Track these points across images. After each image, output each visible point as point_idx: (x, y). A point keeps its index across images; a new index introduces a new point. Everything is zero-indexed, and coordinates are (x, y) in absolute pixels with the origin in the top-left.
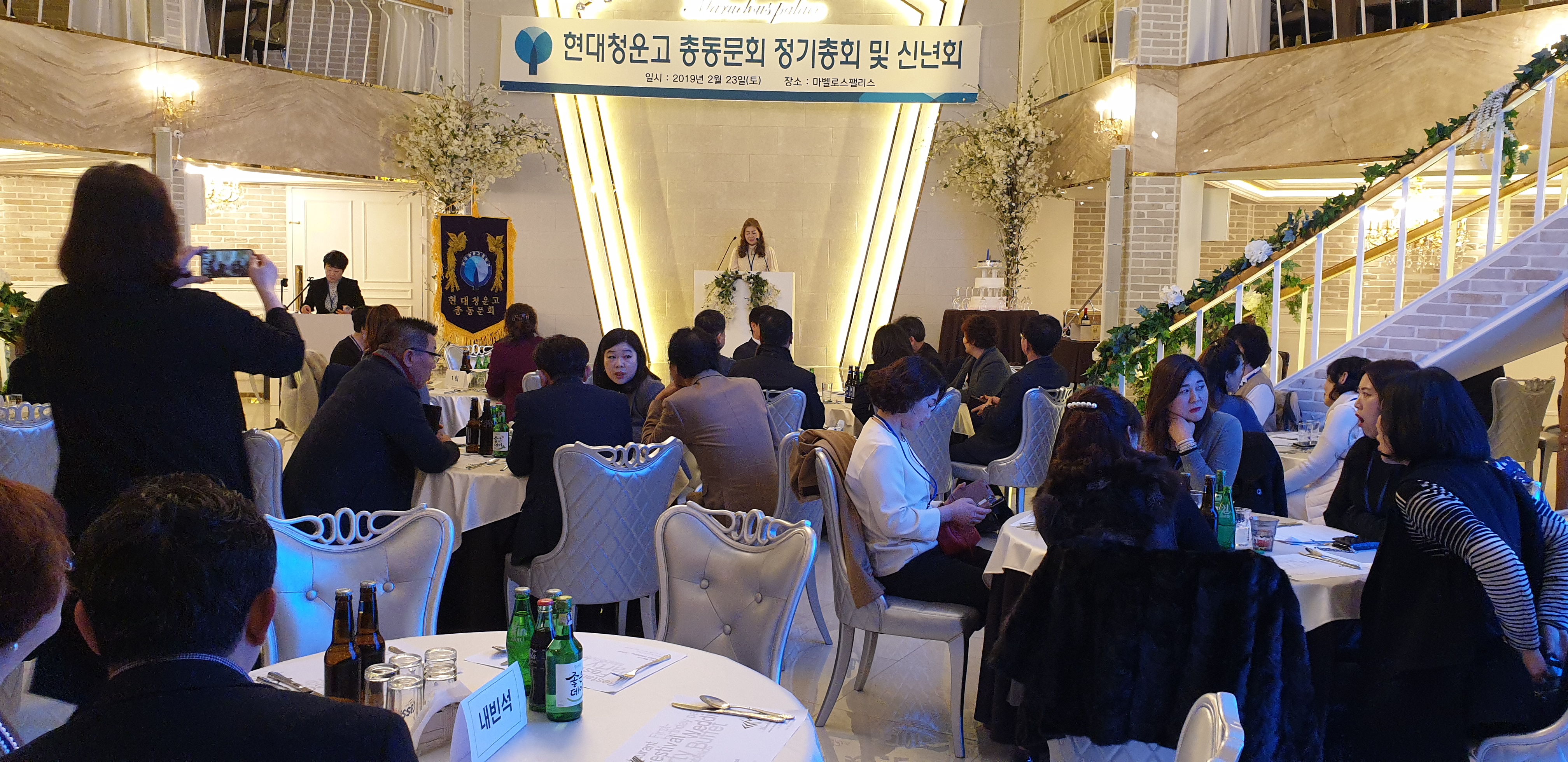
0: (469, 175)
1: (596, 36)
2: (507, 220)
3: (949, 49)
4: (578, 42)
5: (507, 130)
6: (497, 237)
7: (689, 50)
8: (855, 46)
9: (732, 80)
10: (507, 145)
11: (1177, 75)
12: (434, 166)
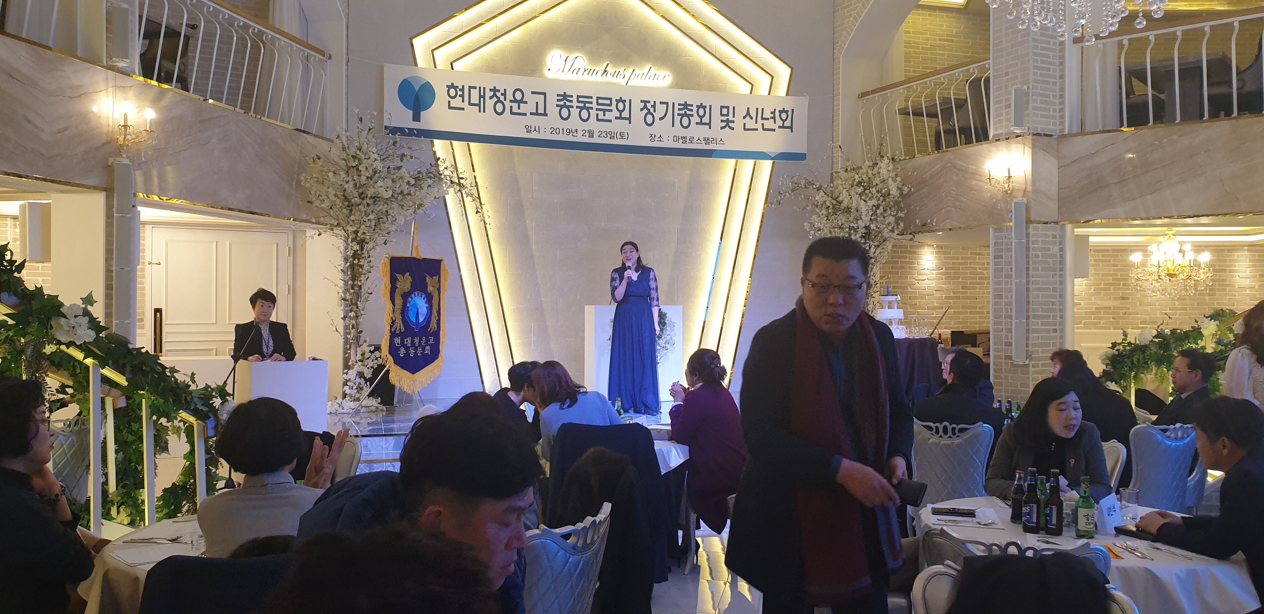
1: (478, 88)
2: (441, 261)
3: (784, 116)
4: (461, 93)
5: (421, 172)
6: (434, 278)
7: (565, 106)
8: (707, 110)
9: (604, 134)
11: (1058, 142)
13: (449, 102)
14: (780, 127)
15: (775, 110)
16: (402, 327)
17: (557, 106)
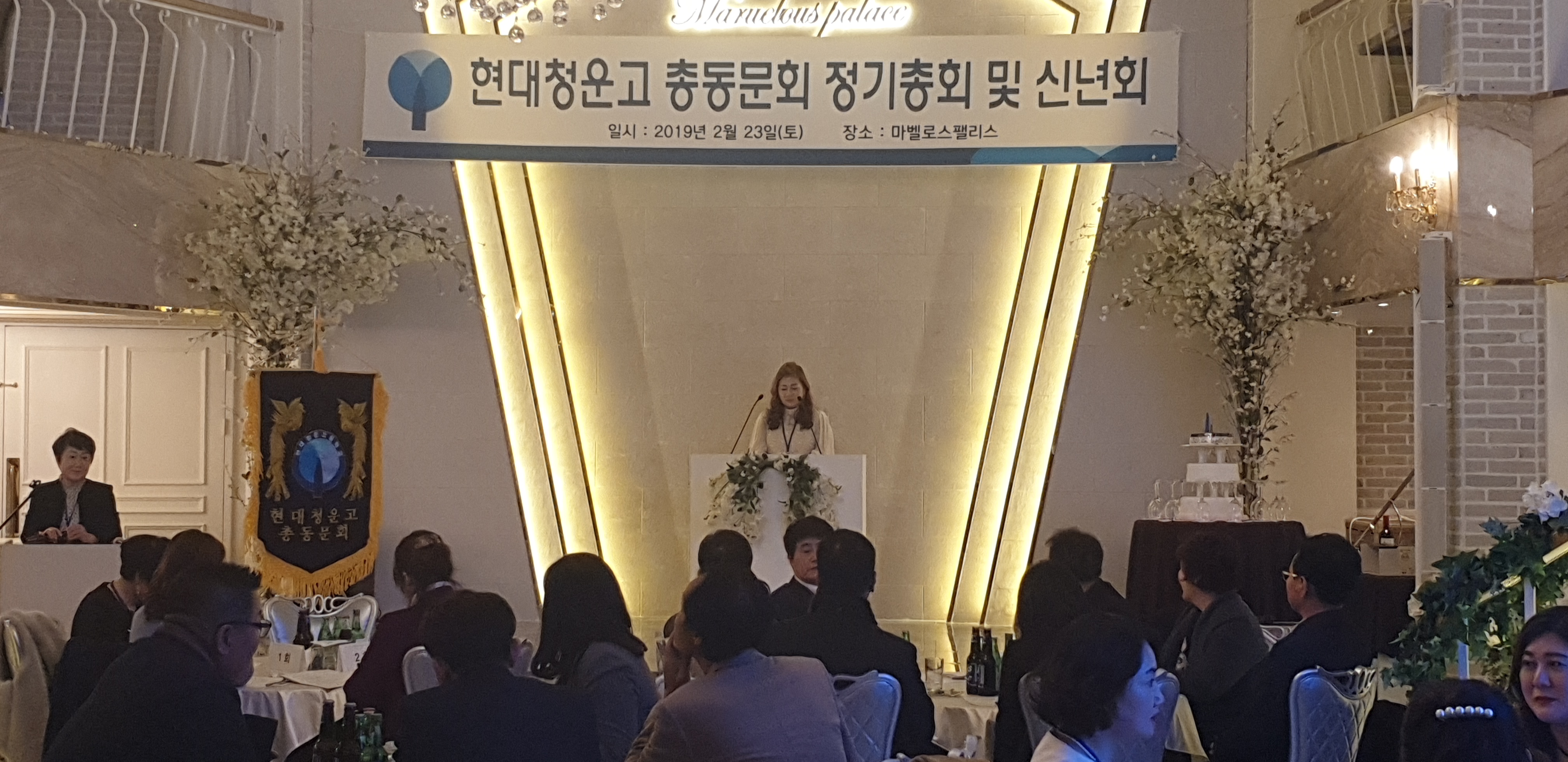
0: (310, 301)
1: (525, 64)
3: (1125, 73)
4: (495, 74)
5: (375, 223)
6: (356, 406)
7: (682, 84)
8: (962, 71)
9: (755, 132)
10: (375, 250)
12: (251, 288)
13: (475, 92)
14: (1116, 96)
15: (1106, 61)
16: (285, 491)
17: (668, 85)
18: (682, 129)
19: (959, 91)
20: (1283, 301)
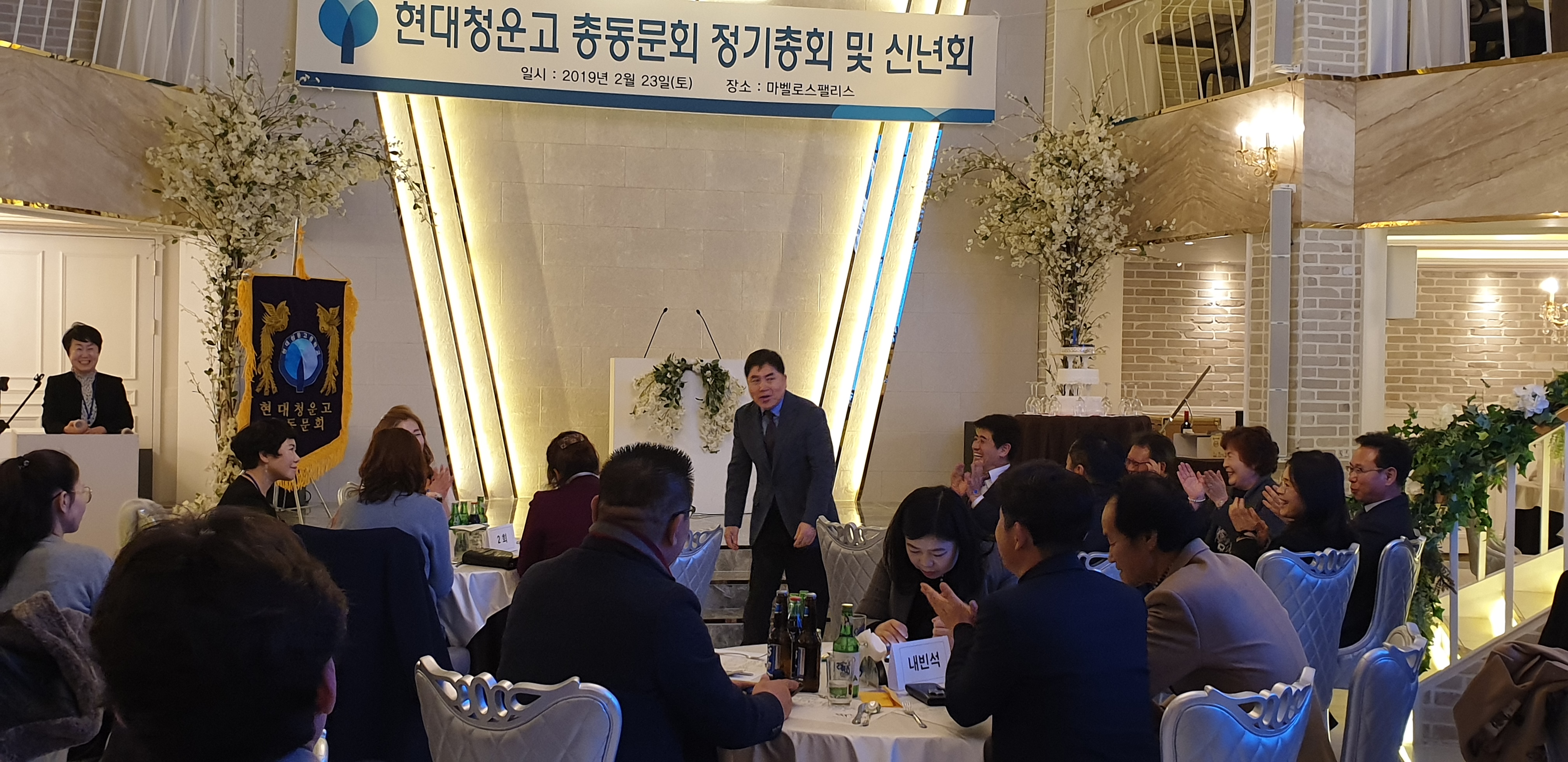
1: (446, 9)
2: (345, 282)
3: (956, 48)
4: (419, 17)
5: (331, 144)
6: (331, 309)
7: (587, 35)
8: (825, 39)
9: (651, 81)
10: (331, 169)
11: (1353, 88)
12: (218, 200)
13: (400, 31)
14: (948, 67)
15: (941, 38)
16: (273, 386)
17: (575, 35)
18: (586, 75)
19: (822, 56)
20: (1110, 239)
